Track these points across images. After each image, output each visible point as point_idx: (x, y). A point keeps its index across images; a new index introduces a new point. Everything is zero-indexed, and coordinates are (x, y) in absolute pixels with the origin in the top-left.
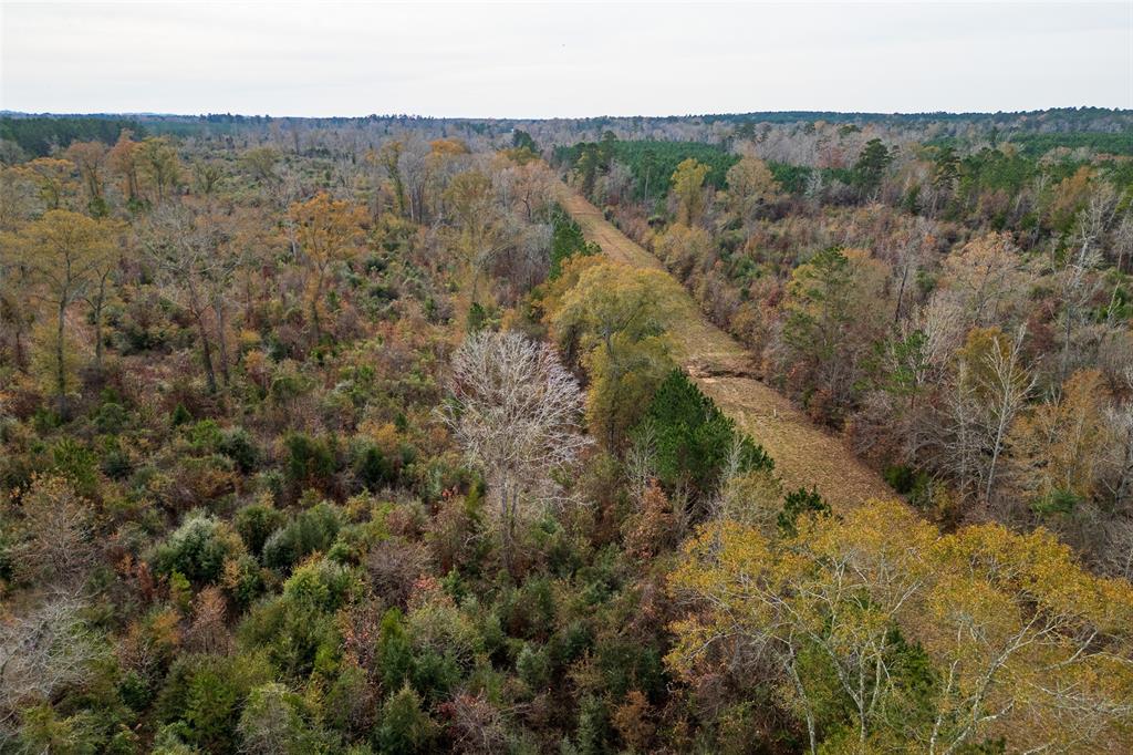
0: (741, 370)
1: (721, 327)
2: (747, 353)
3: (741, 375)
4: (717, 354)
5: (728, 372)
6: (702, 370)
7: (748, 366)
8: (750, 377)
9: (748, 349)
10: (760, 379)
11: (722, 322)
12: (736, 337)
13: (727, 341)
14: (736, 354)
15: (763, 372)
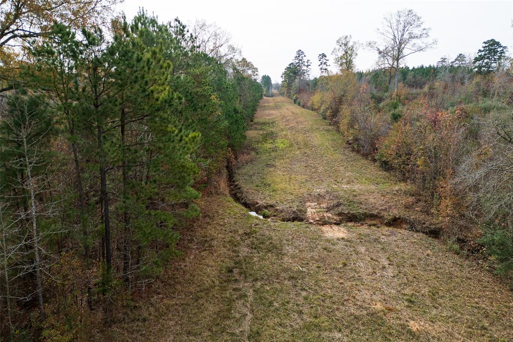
0: (395, 212)
1: (366, 156)
2: (402, 186)
3: (395, 222)
4: (356, 187)
5: (373, 216)
6: (328, 210)
7: (407, 207)
8: (412, 227)
9: (404, 180)
10: (435, 233)
11: (367, 147)
12: (386, 166)
13: (373, 170)
14: (386, 187)
15: (441, 220)
